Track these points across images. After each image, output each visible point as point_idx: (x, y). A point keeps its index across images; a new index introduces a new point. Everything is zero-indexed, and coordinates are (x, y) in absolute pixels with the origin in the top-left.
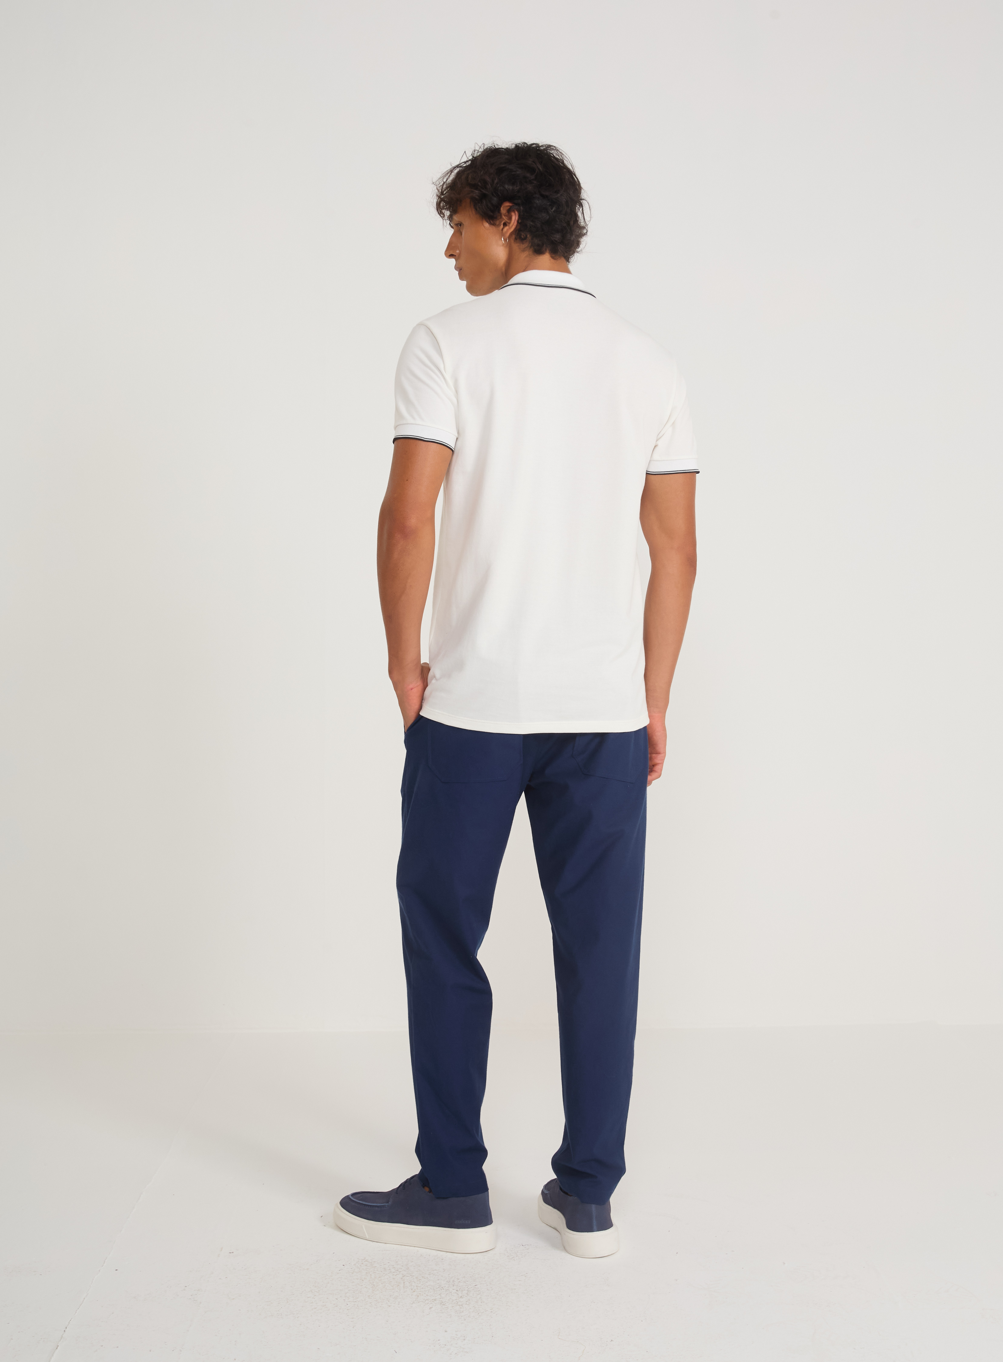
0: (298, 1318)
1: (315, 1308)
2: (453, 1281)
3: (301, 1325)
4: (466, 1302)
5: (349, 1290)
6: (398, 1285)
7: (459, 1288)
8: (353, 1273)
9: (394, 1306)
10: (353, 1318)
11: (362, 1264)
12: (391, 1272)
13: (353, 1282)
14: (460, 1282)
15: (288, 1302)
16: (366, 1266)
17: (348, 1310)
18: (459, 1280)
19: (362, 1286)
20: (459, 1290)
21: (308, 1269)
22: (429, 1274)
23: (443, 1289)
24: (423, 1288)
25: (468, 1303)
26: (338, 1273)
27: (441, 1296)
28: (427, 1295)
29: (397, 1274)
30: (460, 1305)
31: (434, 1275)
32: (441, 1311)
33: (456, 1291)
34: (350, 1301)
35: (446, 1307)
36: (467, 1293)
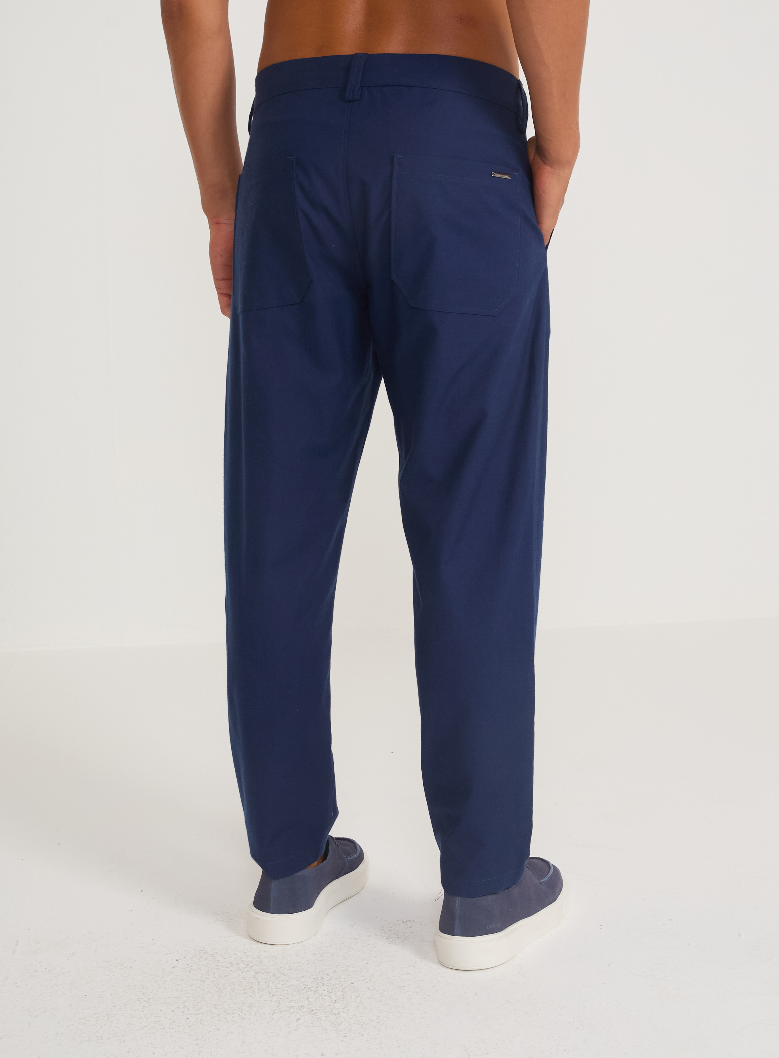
0: (124, 1042)
1: (146, 1026)
2: (322, 978)
3: (129, 1052)
4: (344, 1008)
5: (187, 997)
6: (251, 987)
7: (331, 988)
8: (190, 971)
9: (249, 1019)
10: (197, 1040)
11: (201, 957)
12: (239, 968)
13: (192, 985)
14: (330, 979)
15: (109, 1018)
16: (206, 960)
17: (189, 1027)
18: (329, 977)
19: (204, 990)
20: (331, 991)
21: (131, 968)
22: (289, 969)
23: (311, 991)
24: (284, 990)
25: (346, 1011)
26: (171, 972)
27: (309, 1001)
28: (291, 1001)
29: (248, 971)
30: (335, 1014)
31: (295, 969)
32: (312, 1024)
33: (328, 993)
34: (190, 1014)
35: (318, 1017)
36: (343, 996)
